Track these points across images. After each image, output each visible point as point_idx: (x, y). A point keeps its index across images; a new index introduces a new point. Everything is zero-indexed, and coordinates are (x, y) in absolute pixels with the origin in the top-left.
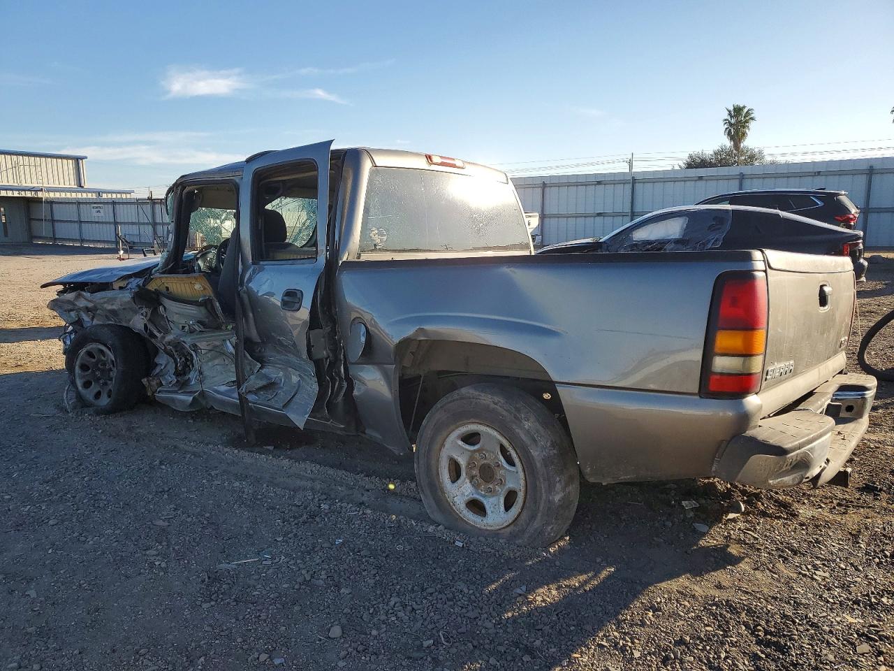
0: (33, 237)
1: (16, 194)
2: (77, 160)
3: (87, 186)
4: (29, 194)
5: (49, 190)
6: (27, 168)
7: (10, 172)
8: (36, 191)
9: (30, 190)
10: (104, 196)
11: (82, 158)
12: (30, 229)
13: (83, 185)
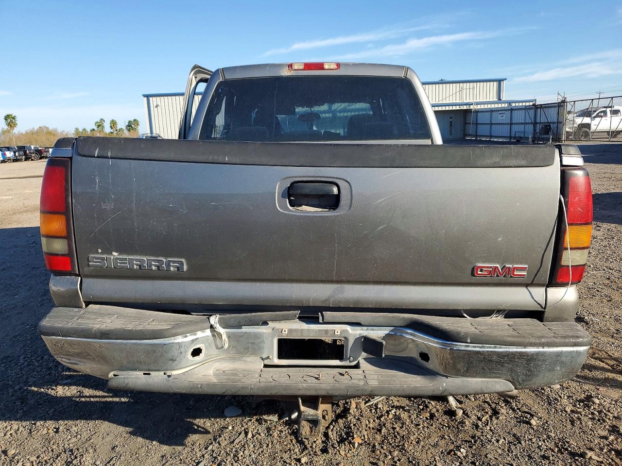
0: (465, 135)
1: (458, 108)
2: (499, 81)
3: (504, 98)
4: (465, 108)
5: (477, 104)
6: (468, 90)
7: (458, 94)
8: (470, 105)
9: (466, 104)
10: (513, 105)
11: (503, 80)
12: (464, 130)
13: (501, 98)
